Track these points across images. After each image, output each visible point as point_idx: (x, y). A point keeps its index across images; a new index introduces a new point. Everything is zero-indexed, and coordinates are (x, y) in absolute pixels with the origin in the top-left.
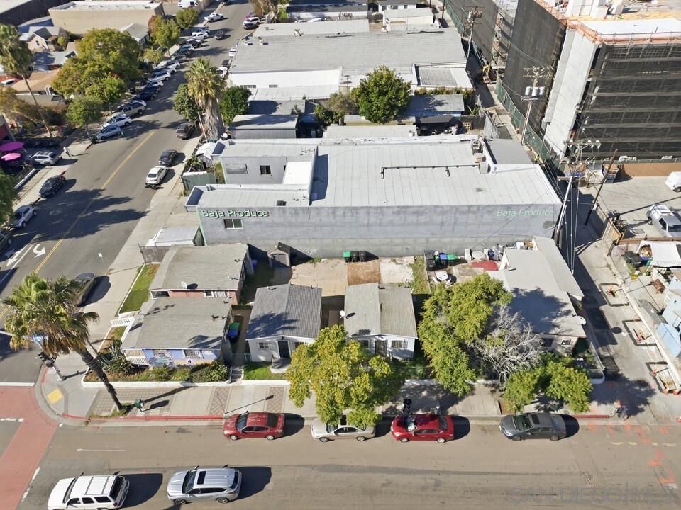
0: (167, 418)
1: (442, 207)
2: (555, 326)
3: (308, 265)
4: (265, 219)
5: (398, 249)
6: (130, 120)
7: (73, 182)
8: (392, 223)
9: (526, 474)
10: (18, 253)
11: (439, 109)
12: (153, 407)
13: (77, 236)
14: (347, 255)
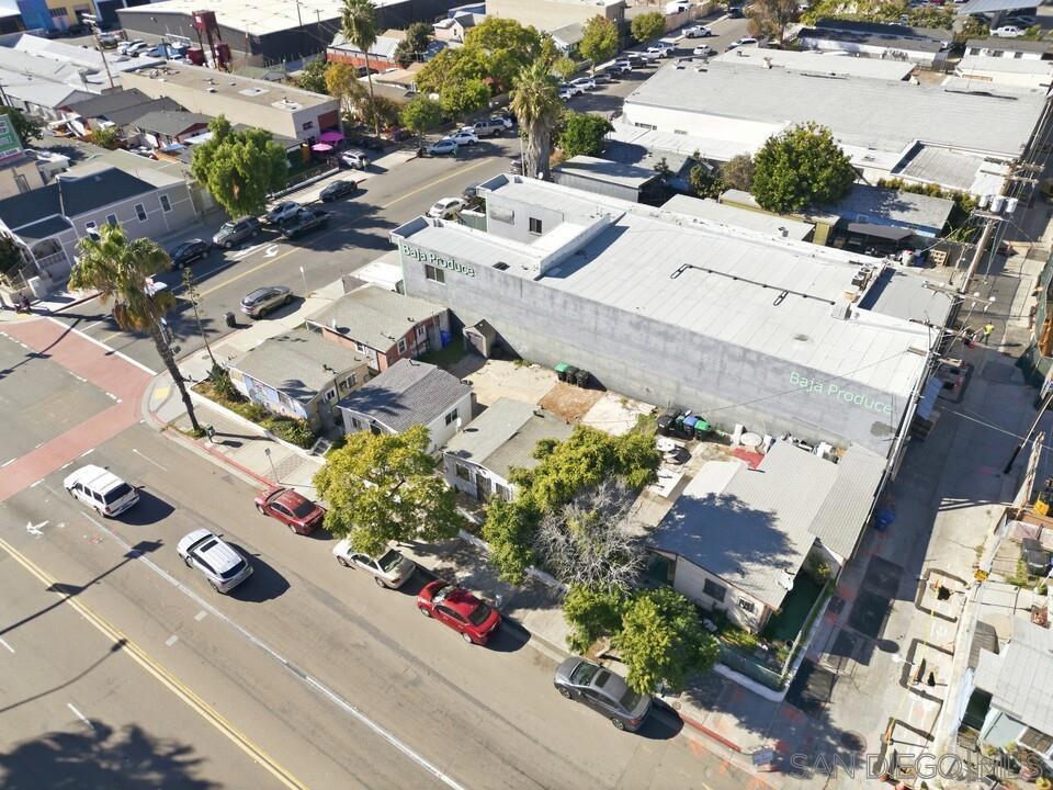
0: (227, 461)
1: (702, 336)
2: (739, 570)
3: (511, 365)
5: (635, 387)
6: (476, 139)
7: (364, 192)
8: (627, 339)
9: (536, 741)
10: (253, 248)
11: (896, 215)
12: (225, 443)
14: (561, 368)
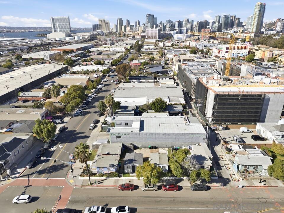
0: (103, 186)
1: (175, 133)
2: (204, 163)
3: (138, 150)
4: (128, 136)
5: (164, 146)
6: (82, 111)
7: (67, 128)
8: (162, 138)
9: (197, 198)
10: (55, 147)
11: (175, 109)
12: (98, 183)
13: (71, 142)
14: (150, 147)
